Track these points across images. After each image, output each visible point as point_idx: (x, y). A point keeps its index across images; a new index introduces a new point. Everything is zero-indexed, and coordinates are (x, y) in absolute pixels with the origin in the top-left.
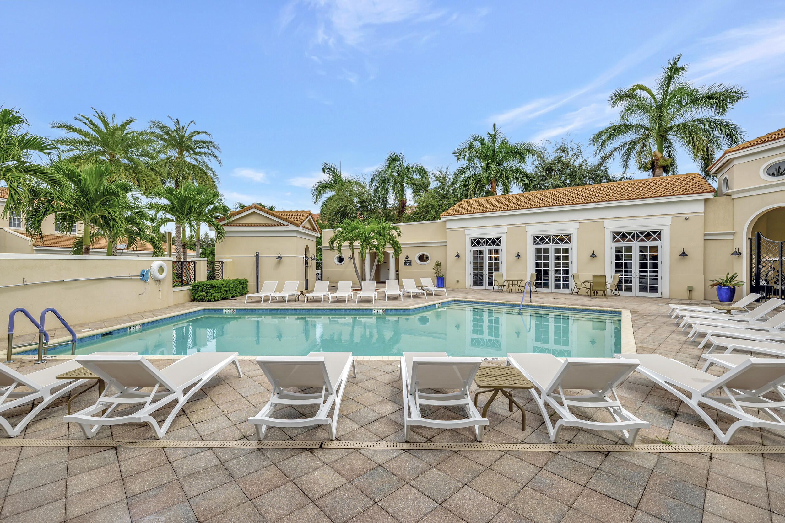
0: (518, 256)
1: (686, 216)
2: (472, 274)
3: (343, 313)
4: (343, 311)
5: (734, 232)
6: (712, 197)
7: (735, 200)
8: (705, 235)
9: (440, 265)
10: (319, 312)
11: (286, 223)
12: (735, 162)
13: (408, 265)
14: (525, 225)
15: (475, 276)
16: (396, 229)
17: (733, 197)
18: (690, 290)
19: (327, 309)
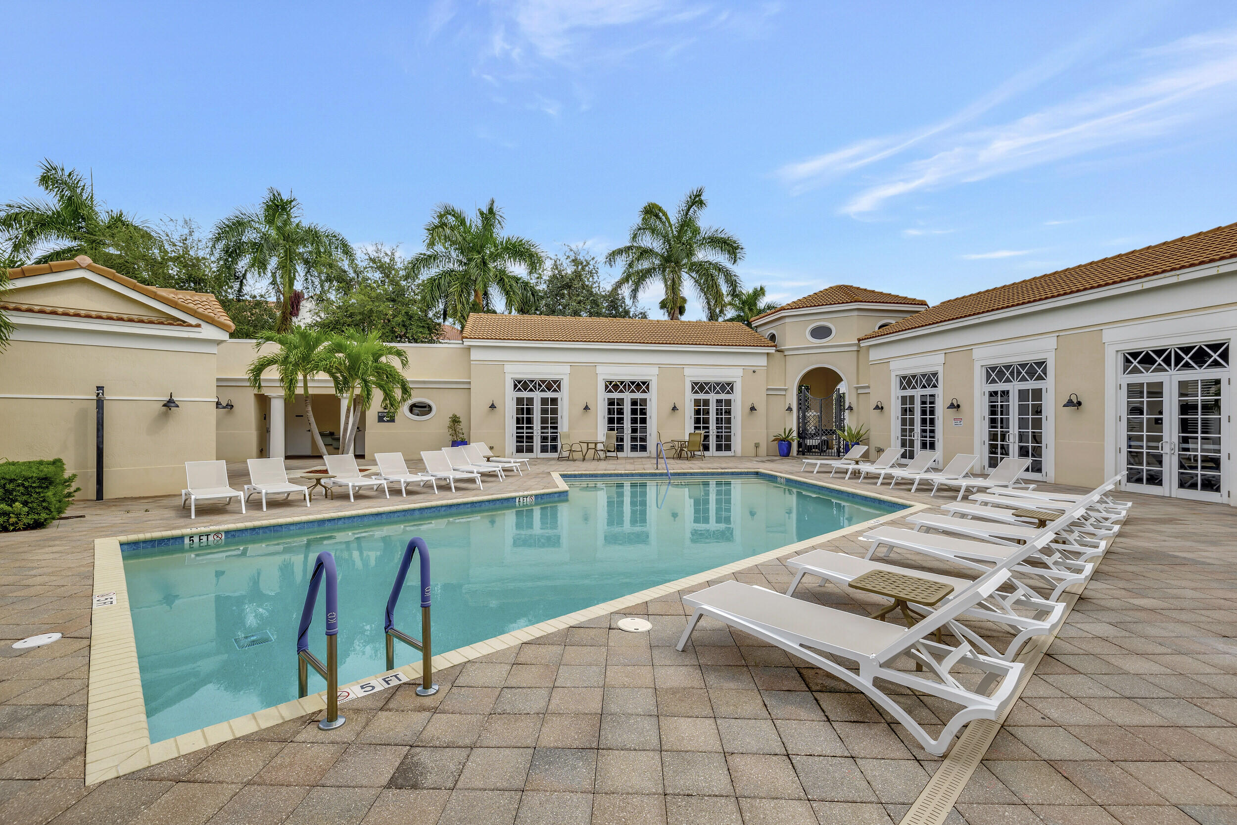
0: (587, 408)
1: (754, 368)
2: (515, 435)
3: (469, 510)
4: (469, 506)
5: (786, 388)
6: (773, 351)
7: (787, 357)
8: (768, 389)
9: (459, 422)
10: (426, 514)
11: (193, 321)
12: (787, 320)
13: (388, 421)
14: (595, 365)
15: (519, 439)
16: (399, 354)
17: (786, 353)
18: (757, 446)
19: (442, 506)
